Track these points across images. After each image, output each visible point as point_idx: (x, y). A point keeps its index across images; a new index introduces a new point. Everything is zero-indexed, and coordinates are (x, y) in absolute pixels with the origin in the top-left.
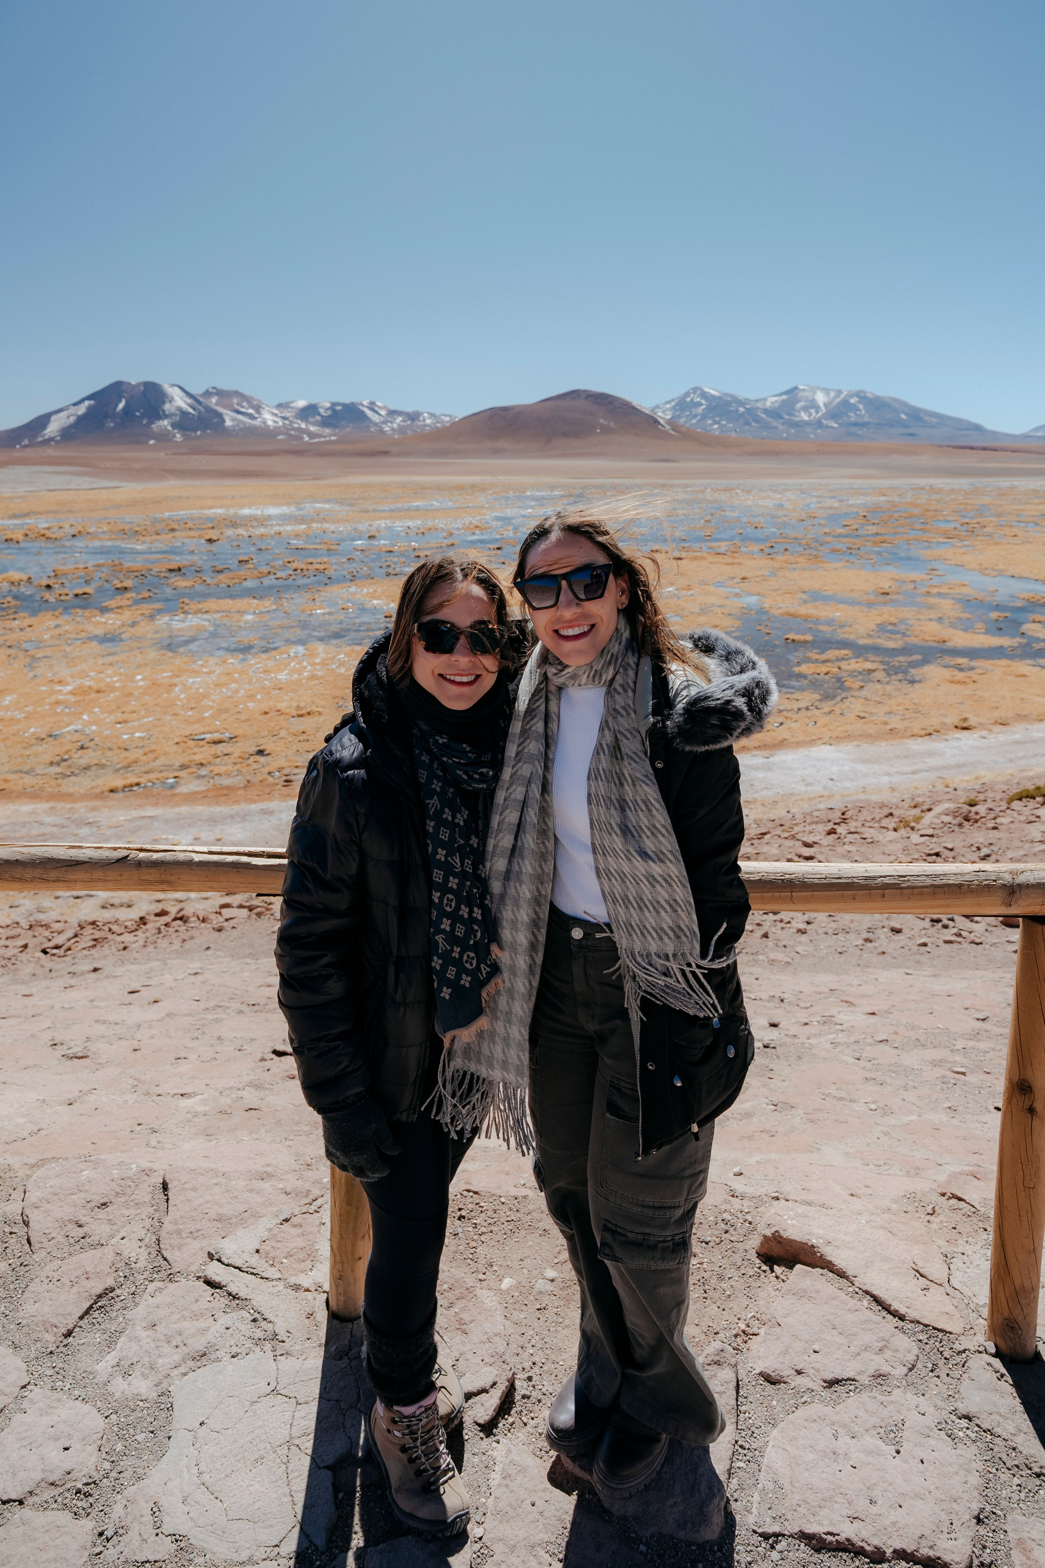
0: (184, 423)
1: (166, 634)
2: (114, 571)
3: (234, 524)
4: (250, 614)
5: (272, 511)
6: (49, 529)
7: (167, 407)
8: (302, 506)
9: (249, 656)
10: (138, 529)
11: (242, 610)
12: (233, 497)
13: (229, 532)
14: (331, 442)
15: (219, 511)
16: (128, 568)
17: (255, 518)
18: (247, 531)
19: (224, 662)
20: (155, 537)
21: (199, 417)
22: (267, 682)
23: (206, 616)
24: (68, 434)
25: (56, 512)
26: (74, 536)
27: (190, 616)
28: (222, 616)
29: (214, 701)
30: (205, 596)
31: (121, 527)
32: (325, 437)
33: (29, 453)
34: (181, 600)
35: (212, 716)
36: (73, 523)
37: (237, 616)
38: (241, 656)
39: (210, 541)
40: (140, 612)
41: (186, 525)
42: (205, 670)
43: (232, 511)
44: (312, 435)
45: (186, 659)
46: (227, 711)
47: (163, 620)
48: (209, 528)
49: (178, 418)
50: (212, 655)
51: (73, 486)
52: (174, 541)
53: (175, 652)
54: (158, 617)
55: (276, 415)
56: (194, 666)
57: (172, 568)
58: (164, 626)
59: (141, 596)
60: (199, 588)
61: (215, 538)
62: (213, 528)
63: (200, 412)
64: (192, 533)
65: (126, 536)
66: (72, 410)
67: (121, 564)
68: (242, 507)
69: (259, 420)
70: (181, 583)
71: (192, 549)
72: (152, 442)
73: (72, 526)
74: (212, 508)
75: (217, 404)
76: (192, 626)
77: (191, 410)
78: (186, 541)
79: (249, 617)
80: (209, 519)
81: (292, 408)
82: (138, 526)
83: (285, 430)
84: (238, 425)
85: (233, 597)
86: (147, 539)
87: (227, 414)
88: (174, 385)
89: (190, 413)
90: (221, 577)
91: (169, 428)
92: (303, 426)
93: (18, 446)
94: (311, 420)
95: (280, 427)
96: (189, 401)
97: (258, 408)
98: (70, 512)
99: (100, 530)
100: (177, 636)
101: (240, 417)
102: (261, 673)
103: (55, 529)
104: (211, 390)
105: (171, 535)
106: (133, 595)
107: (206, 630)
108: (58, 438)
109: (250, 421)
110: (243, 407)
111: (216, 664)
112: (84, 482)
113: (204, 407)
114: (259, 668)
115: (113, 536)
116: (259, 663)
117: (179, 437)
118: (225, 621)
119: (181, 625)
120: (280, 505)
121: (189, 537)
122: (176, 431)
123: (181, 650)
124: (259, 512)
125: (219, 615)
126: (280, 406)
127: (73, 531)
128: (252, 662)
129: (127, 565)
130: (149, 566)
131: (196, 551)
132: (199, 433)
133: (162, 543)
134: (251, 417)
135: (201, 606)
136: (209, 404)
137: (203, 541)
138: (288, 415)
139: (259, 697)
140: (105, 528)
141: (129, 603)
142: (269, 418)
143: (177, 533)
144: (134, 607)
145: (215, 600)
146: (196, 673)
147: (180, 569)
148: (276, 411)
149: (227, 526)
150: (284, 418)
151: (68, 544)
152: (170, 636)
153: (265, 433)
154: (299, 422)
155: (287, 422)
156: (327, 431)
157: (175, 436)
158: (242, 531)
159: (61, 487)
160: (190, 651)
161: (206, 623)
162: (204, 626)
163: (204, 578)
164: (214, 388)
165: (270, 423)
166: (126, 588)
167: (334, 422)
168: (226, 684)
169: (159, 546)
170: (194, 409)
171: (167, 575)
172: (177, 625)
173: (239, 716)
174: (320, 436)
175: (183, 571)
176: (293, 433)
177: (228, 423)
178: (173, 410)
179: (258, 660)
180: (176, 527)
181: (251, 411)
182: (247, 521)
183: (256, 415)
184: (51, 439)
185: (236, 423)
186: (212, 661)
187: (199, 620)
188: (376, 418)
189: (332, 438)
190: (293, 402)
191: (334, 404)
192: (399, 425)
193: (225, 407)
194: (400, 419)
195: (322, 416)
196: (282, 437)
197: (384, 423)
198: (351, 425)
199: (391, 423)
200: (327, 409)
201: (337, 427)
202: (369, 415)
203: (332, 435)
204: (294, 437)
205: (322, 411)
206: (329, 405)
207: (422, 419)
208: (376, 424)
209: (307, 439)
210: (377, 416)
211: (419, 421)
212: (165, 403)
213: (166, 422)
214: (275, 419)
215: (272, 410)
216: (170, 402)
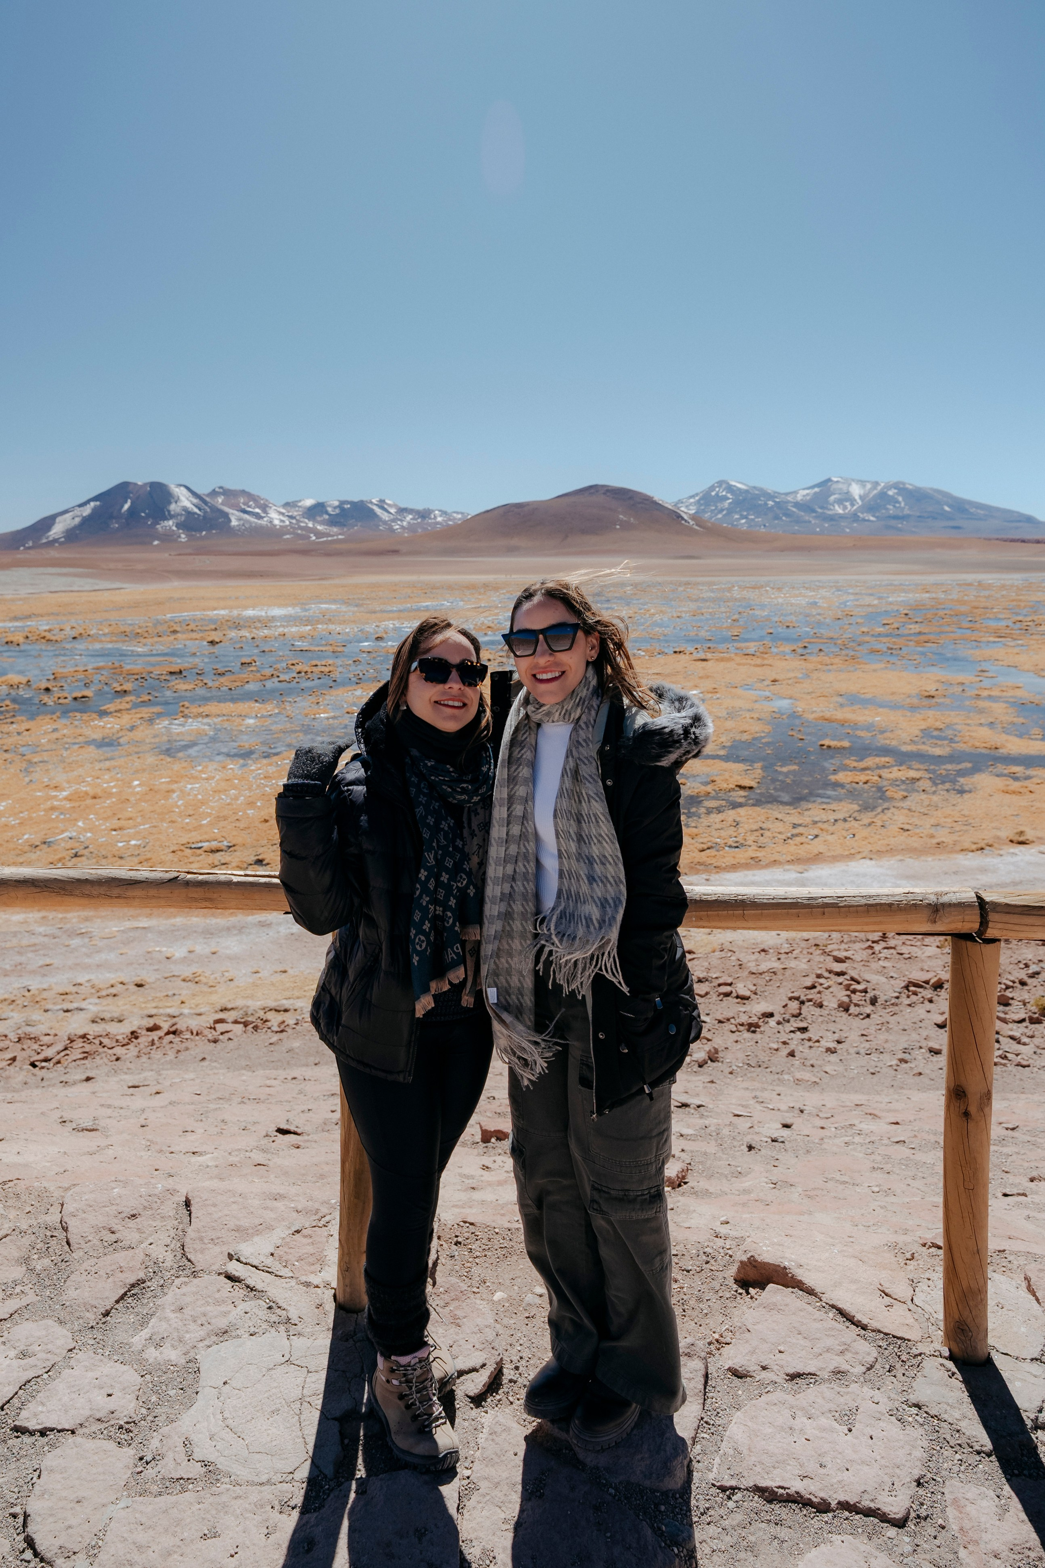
0: (189, 523)
1: (165, 738)
2: (114, 673)
3: (237, 625)
4: (251, 718)
5: (277, 612)
6: (50, 631)
7: (173, 507)
8: (307, 607)
9: (250, 762)
10: (139, 631)
11: (243, 714)
12: (237, 598)
13: (233, 634)
14: (338, 541)
15: (222, 612)
16: (128, 671)
17: (259, 619)
18: (251, 632)
19: (224, 767)
20: (156, 639)
21: (204, 517)
22: (267, 789)
23: (206, 720)
24: (72, 536)
25: (58, 615)
26: (74, 638)
27: (190, 720)
28: (222, 721)
29: (212, 808)
30: (206, 700)
31: (122, 629)
32: (333, 536)
33: (33, 554)
34: (181, 704)
35: (210, 824)
36: (75, 625)
37: (238, 720)
38: (241, 761)
39: (212, 643)
40: (139, 716)
41: (188, 626)
42: (203, 776)
43: (235, 613)
44: (319, 534)
45: (185, 764)
46: (225, 818)
47: (163, 724)
48: (212, 630)
49: (183, 518)
50: (211, 760)
51: (75, 588)
52: (175, 643)
53: (174, 757)
54: (157, 721)
55: (283, 514)
56: (193, 772)
57: (172, 670)
58: (163, 730)
59: (140, 700)
60: (201, 691)
61: (217, 640)
62: (216, 629)
63: (205, 512)
64: (194, 635)
65: (127, 639)
66: (78, 512)
67: (121, 667)
68: (246, 608)
69: (265, 519)
70: (182, 686)
71: (194, 651)
72: (156, 543)
73: (73, 628)
74: (215, 609)
75: (223, 503)
76: (192, 730)
77: (196, 510)
78: (187, 643)
79: (251, 721)
80: (212, 621)
81: (299, 507)
82: (140, 627)
83: (291, 530)
84: (243, 525)
85: (234, 700)
86: (149, 641)
87: (233, 514)
88: (181, 486)
89: (196, 513)
90: (222, 679)
91: (174, 528)
92: (310, 525)
93: (22, 548)
94: (319, 519)
95: (287, 526)
96: (196, 501)
97: (265, 508)
98: (72, 614)
99: (101, 632)
100: (176, 741)
101: (246, 516)
102: (261, 779)
103: (56, 631)
104: (217, 490)
105: (172, 637)
106: (133, 698)
107: (206, 735)
108: (63, 539)
109: (256, 520)
110: (249, 507)
111: (216, 769)
112: (87, 584)
113: (210, 507)
114: (260, 774)
115: (114, 638)
116: (259, 769)
117: (183, 538)
118: (226, 725)
119: (181, 729)
120: (286, 606)
121: (191, 639)
122: (181, 531)
123: (180, 755)
124: (263, 614)
125: (220, 719)
126: (287, 505)
127: (74, 633)
128: (253, 768)
129: (128, 667)
130: (150, 669)
131: (198, 654)
132: (204, 533)
133: (163, 645)
134: (258, 516)
135: (201, 710)
136: (215, 504)
137: (205, 643)
138: (295, 513)
139: (259, 804)
140: (106, 631)
141: (128, 706)
142: (275, 518)
143: (179, 635)
144: (134, 711)
145: (216, 703)
146: (195, 779)
147: (181, 672)
148: (283, 511)
149: (230, 627)
150: (291, 517)
151: (68, 646)
152: (169, 741)
153: (272, 533)
154: (306, 521)
155: (294, 521)
156: (335, 529)
157: (179, 537)
158: (245, 633)
159: (63, 589)
160: (189, 756)
161: (206, 727)
162: (204, 730)
163: (205, 681)
164: (221, 488)
165: (276, 522)
166: (125, 691)
167: (342, 520)
168: (226, 791)
169: (161, 648)
170: (199, 508)
171: (167, 678)
172: (176, 729)
173: (238, 824)
174: (328, 535)
175: (184, 674)
176: (299, 532)
177: (234, 523)
178: (178, 510)
179: (259, 766)
180: (178, 629)
181: (257, 510)
182: (251, 623)
183: (263, 515)
184: (55, 541)
185: (242, 522)
186: (212, 766)
187: (199, 725)
188: (385, 516)
189: (340, 537)
190: (300, 501)
191: (342, 503)
192: (409, 523)
193: (232, 507)
194: (411, 516)
195: (330, 515)
196: (288, 536)
197: (394, 520)
198: (359, 524)
199: (401, 521)
200: (335, 508)
201: (345, 525)
202: (379, 513)
203: (340, 534)
204: (301, 537)
205: (329, 509)
206: (336, 503)
207: (432, 516)
208: (385, 523)
209: (314, 538)
210: (386, 514)
211: (430, 519)
212: (171, 503)
213: (171, 523)
214: (282, 518)
215: (279, 509)
216: (176, 502)
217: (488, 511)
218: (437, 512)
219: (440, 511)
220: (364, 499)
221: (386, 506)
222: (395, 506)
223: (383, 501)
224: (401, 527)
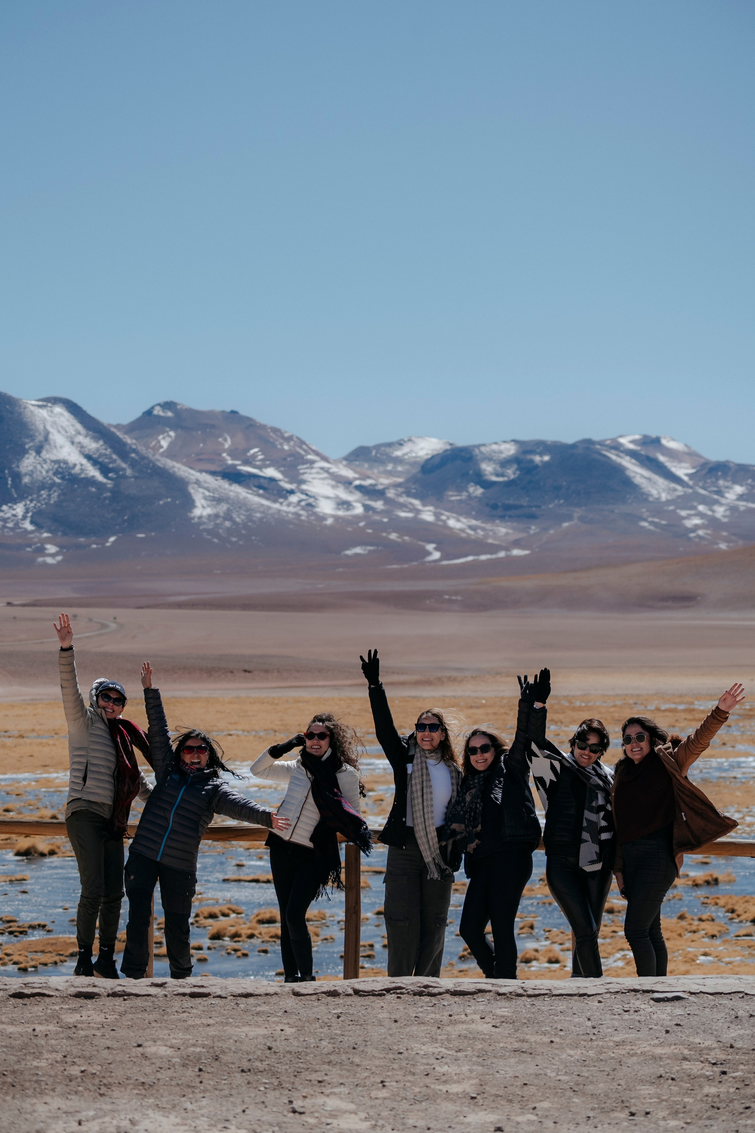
0: (73, 511)
7: (28, 463)
14: (510, 563)
21: (116, 494)
32: (494, 549)
44: (452, 544)
49: (56, 496)
55: (347, 483)
63: (120, 477)
69: (294, 499)
75: (170, 454)
77: (93, 472)
81: (398, 461)
83: (371, 529)
84: (228, 516)
87: (198, 482)
88: (55, 401)
89: (91, 481)
91: (28, 525)
92: (428, 515)
94: (453, 496)
95: (358, 518)
96: (92, 445)
97: (292, 464)
101: (238, 491)
104: (158, 411)
109: (267, 503)
113: (133, 464)
117: (52, 553)
122: (46, 535)
126: (360, 455)
132: (112, 540)
134: (270, 489)
136: (149, 453)
138: (385, 481)
142: (325, 494)
148: (349, 473)
150: (370, 493)
153: (310, 540)
154: (416, 502)
155: (379, 505)
156: (503, 530)
157: (41, 551)
164: (168, 405)
165: (326, 508)
167: (524, 501)
170: (105, 470)
174: (481, 546)
176: (393, 536)
177: (202, 509)
178: (43, 471)
181: (271, 472)
183: (288, 485)
185: (223, 507)
188: (658, 489)
189: (516, 552)
190: (400, 444)
191: (527, 448)
192: (733, 509)
193: (196, 461)
194: (739, 489)
195: (486, 484)
196: (358, 550)
197: (686, 501)
198: (578, 512)
199: (710, 503)
200: (505, 463)
201: (532, 517)
202: (637, 481)
203: (517, 544)
204: (398, 552)
205: (487, 468)
206: (510, 450)
208: (658, 508)
209: (437, 555)
210: (661, 482)
212: (23, 452)
213: (19, 509)
214: (344, 495)
215: (334, 469)
216: (39, 450)
220: (596, 438)
221: (662, 458)
222: (691, 455)
223: (657, 441)
224: (713, 523)
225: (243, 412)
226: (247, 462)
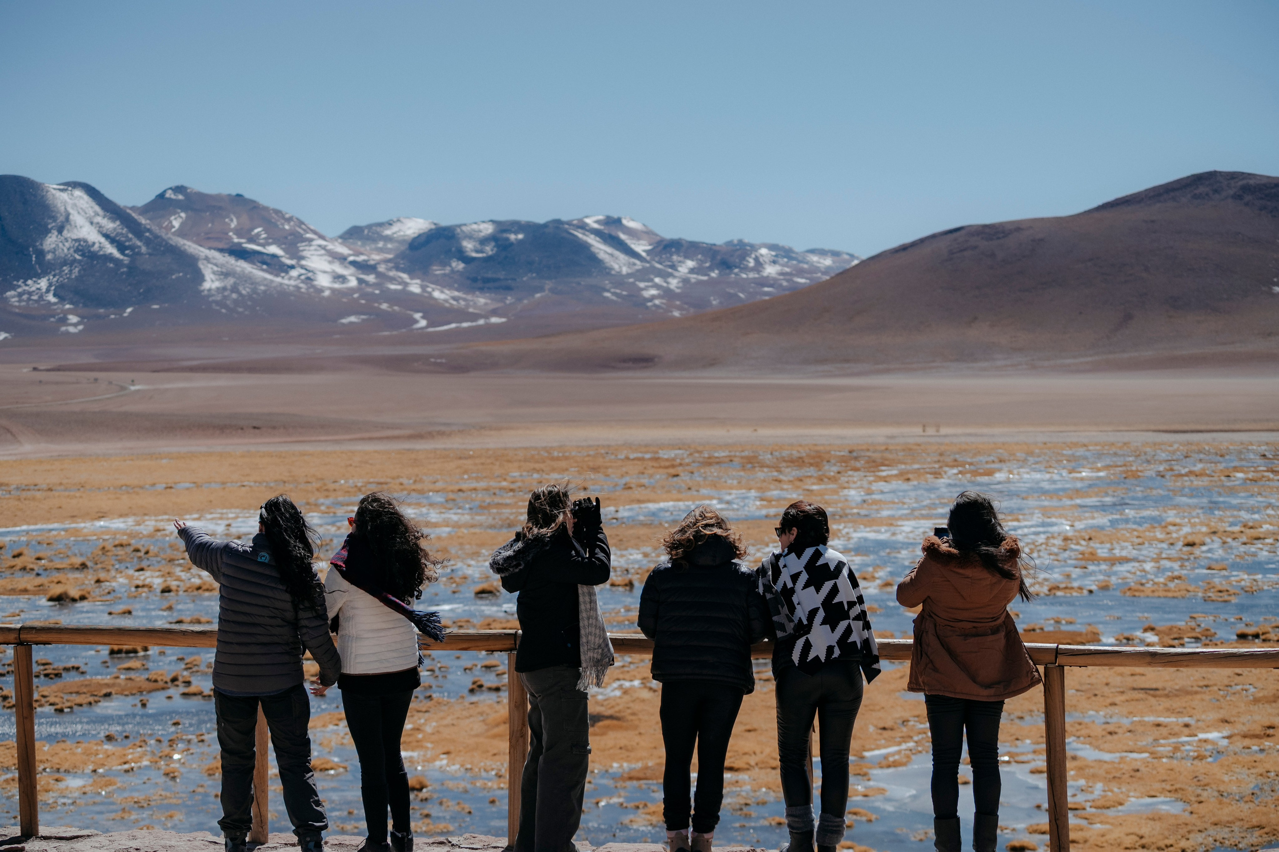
0: (93, 284)
7: (51, 241)
14: (489, 329)
21: (132, 268)
32: (474, 317)
44: (437, 313)
49: (76, 271)
55: (342, 259)
63: (136, 254)
69: (294, 273)
75: (181, 233)
77: (111, 250)
81: (388, 239)
83: (364, 301)
84: (234, 289)
87: (207, 259)
88: (75, 185)
89: (109, 258)
91: (51, 298)
92: (415, 288)
94: (437, 270)
95: (352, 290)
96: (110, 225)
97: (292, 242)
101: (243, 266)
104: (169, 194)
109: (270, 277)
113: (148, 242)
117: (74, 323)
122: (68, 307)
126: (353, 234)
132: (128, 311)
134: (272, 264)
136: (163, 233)
138: (376, 257)
142: (322, 269)
148: (343, 250)
150: (364, 267)
153: (309, 310)
154: (405, 276)
155: (371, 278)
156: (482, 300)
157: (64, 321)
164: (179, 189)
165: (324, 281)
167: (501, 275)
170: (121, 248)
174: (462, 315)
176: (384, 306)
177: (211, 283)
178: (65, 249)
181: (273, 249)
183: (288, 261)
185: (231, 281)
188: (619, 263)
189: (494, 320)
190: (390, 224)
191: (503, 227)
192: (685, 281)
193: (206, 239)
194: (690, 264)
195: (467, 260)
196: (353, 319)
197: (644, 275)
198: (549, 284)
199: (665, 275)
200: (484, 241)
201: (508, 288)
202: (602, 256)
203: (495, 313)
204: (388, 320)
205: (468, 246)
206: (488, 229)
207: (752, 263)
208: (619, 281)
209: (423, 323)
210: (622, 257)
211: (746, 269)
212: (46, 232)
213: (43, 283)
214: (340, 270)
215: (330, 246)
216: (60, 230)
217: (904, 248)
218: (764, 251)
219: (771, 247)
220: (564, 218)
221: (623, 236)
222: (648, 233)
223: (617, 222)
224: (667, 293)
225: (248, 195)
226: (252, 240)
